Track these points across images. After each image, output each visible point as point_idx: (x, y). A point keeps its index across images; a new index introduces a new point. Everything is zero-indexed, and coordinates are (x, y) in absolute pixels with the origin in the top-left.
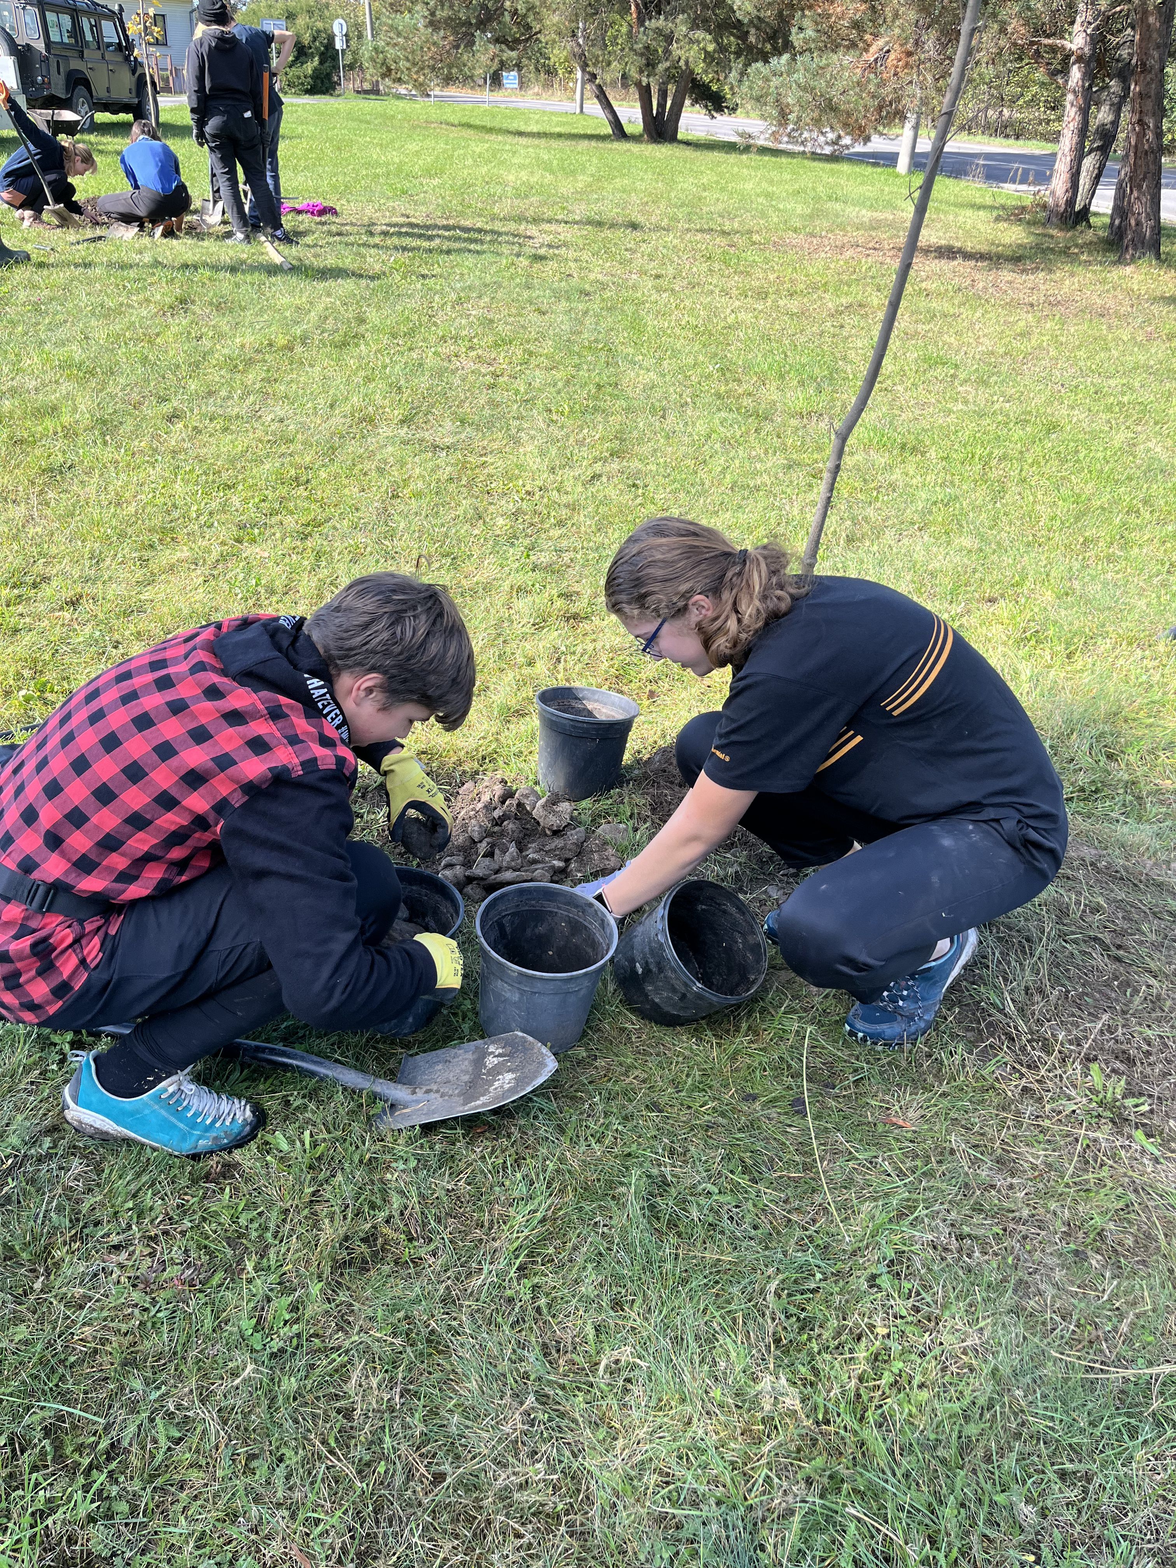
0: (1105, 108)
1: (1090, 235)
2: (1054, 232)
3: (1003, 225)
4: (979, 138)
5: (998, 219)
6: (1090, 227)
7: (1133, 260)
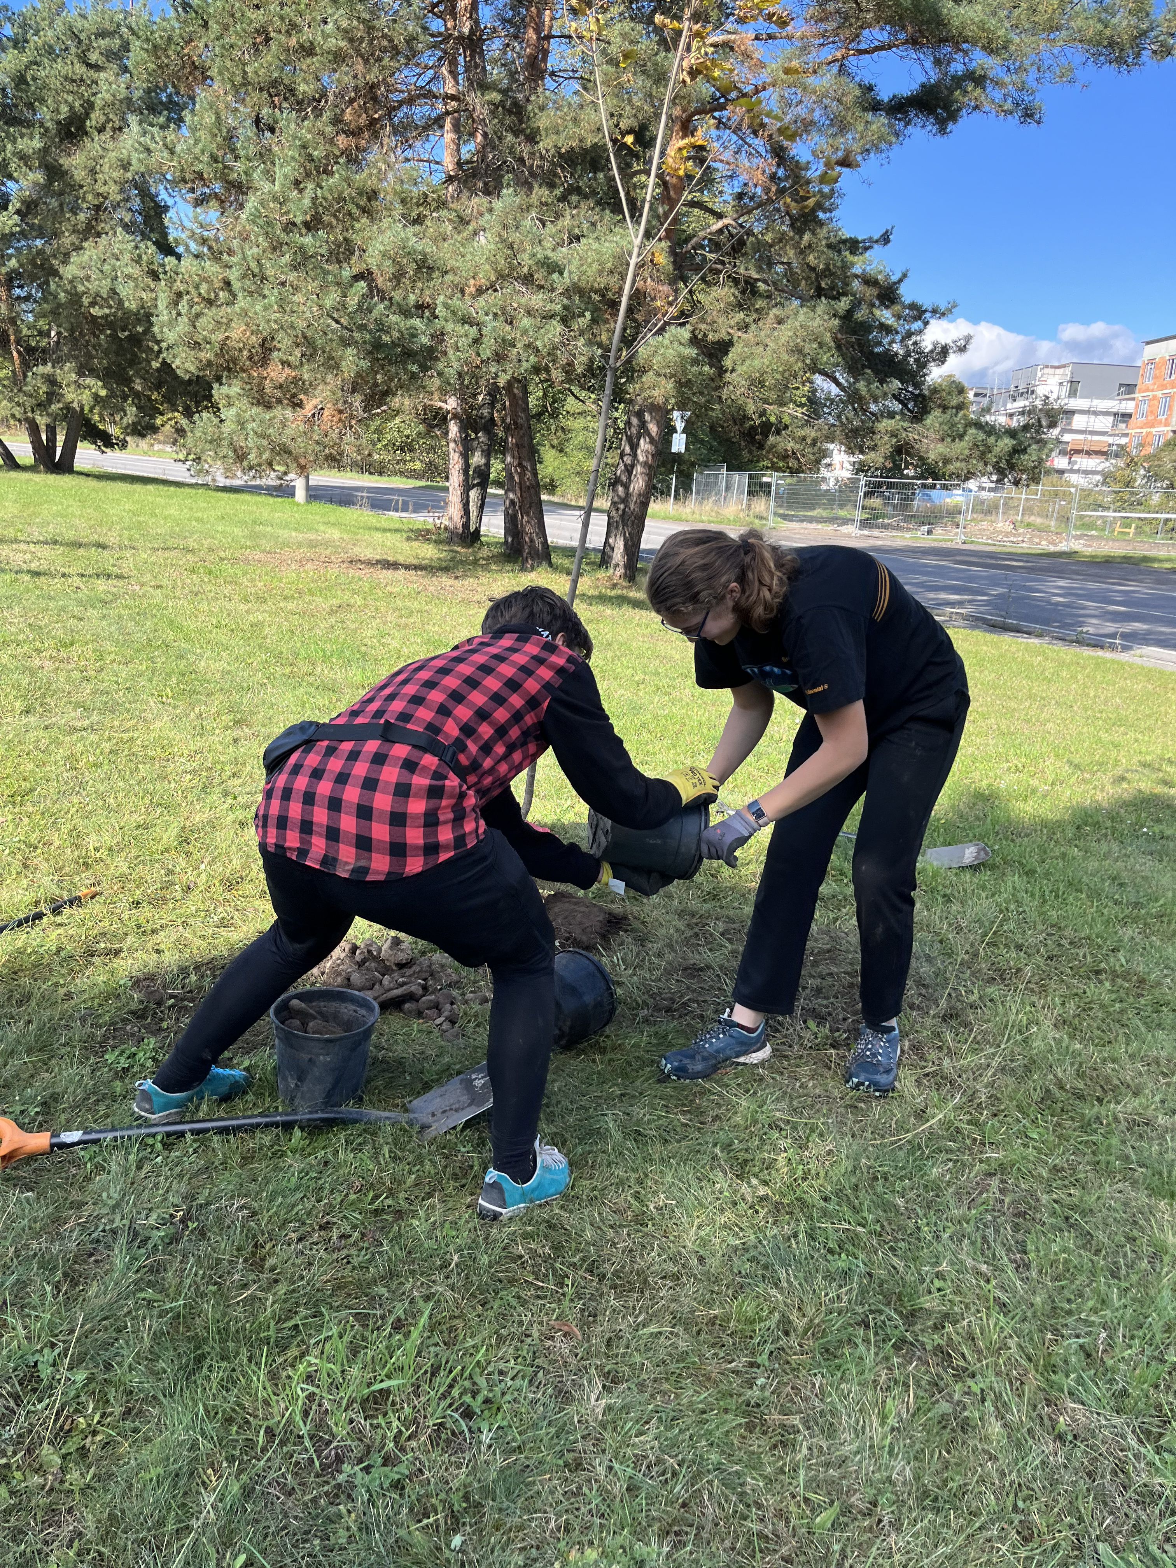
0: (478, 454)
1: (485, 552)
2: (459, 549)
3: (415, 544)
4: (349, 474)
5: (408, 539)
6: (482, 544)
7: (533, 569)
